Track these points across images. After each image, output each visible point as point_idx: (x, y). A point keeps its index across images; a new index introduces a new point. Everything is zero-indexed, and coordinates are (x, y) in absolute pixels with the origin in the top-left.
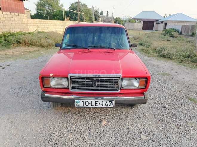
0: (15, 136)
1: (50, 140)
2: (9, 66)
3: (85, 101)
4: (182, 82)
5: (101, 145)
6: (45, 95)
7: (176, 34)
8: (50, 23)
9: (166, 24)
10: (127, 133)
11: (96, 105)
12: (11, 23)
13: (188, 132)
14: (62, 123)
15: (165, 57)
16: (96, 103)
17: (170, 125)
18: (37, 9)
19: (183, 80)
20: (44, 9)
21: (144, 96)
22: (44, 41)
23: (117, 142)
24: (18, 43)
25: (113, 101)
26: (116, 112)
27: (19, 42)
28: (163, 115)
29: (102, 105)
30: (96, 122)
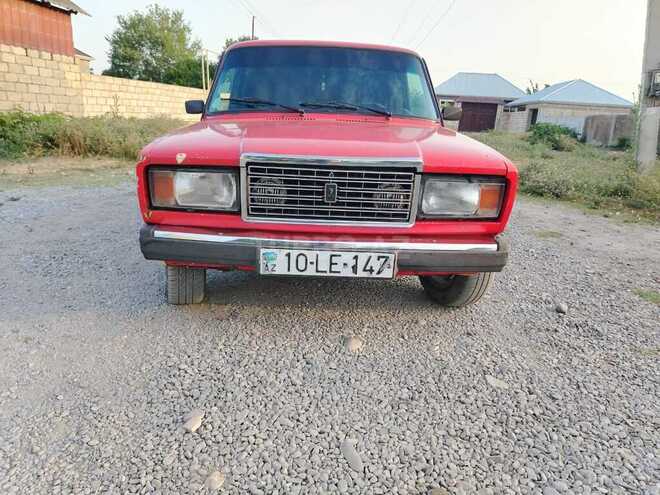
0: (42, 376)
1: (170, 386)
2: (15, 200)
3: (294, 253)
4: (605, 253)
5: (349, 400)
6: (156, 232)
7: (566, 141)
8: (158, 92)
9: (535, 112)
10: (437, 371)
11: (334, 268)
12: (27, 84)
13: (644, 374)
14: (209, 345)
15: (542, 195)
16: (333, 262)
17: (582, 355)
18: (115, 56)
19: (606, 249)
20: (136, 55)
21: (498, 244)
22: (137, 141)
23: (405, 394)
24: (49, 144)
25: (392, 256)
26: (394, 320)
27: (51, 140)
28: (556, 331)
29: (355, 268)
30: (329, 342)
